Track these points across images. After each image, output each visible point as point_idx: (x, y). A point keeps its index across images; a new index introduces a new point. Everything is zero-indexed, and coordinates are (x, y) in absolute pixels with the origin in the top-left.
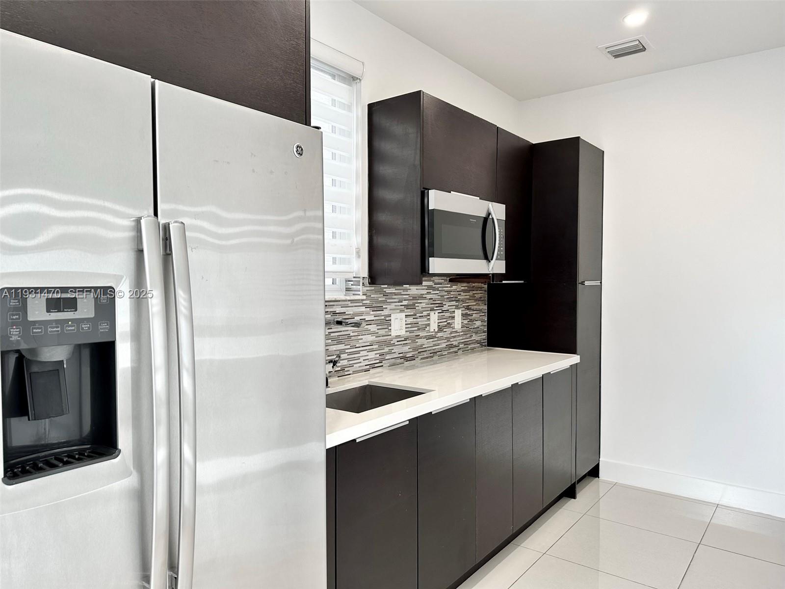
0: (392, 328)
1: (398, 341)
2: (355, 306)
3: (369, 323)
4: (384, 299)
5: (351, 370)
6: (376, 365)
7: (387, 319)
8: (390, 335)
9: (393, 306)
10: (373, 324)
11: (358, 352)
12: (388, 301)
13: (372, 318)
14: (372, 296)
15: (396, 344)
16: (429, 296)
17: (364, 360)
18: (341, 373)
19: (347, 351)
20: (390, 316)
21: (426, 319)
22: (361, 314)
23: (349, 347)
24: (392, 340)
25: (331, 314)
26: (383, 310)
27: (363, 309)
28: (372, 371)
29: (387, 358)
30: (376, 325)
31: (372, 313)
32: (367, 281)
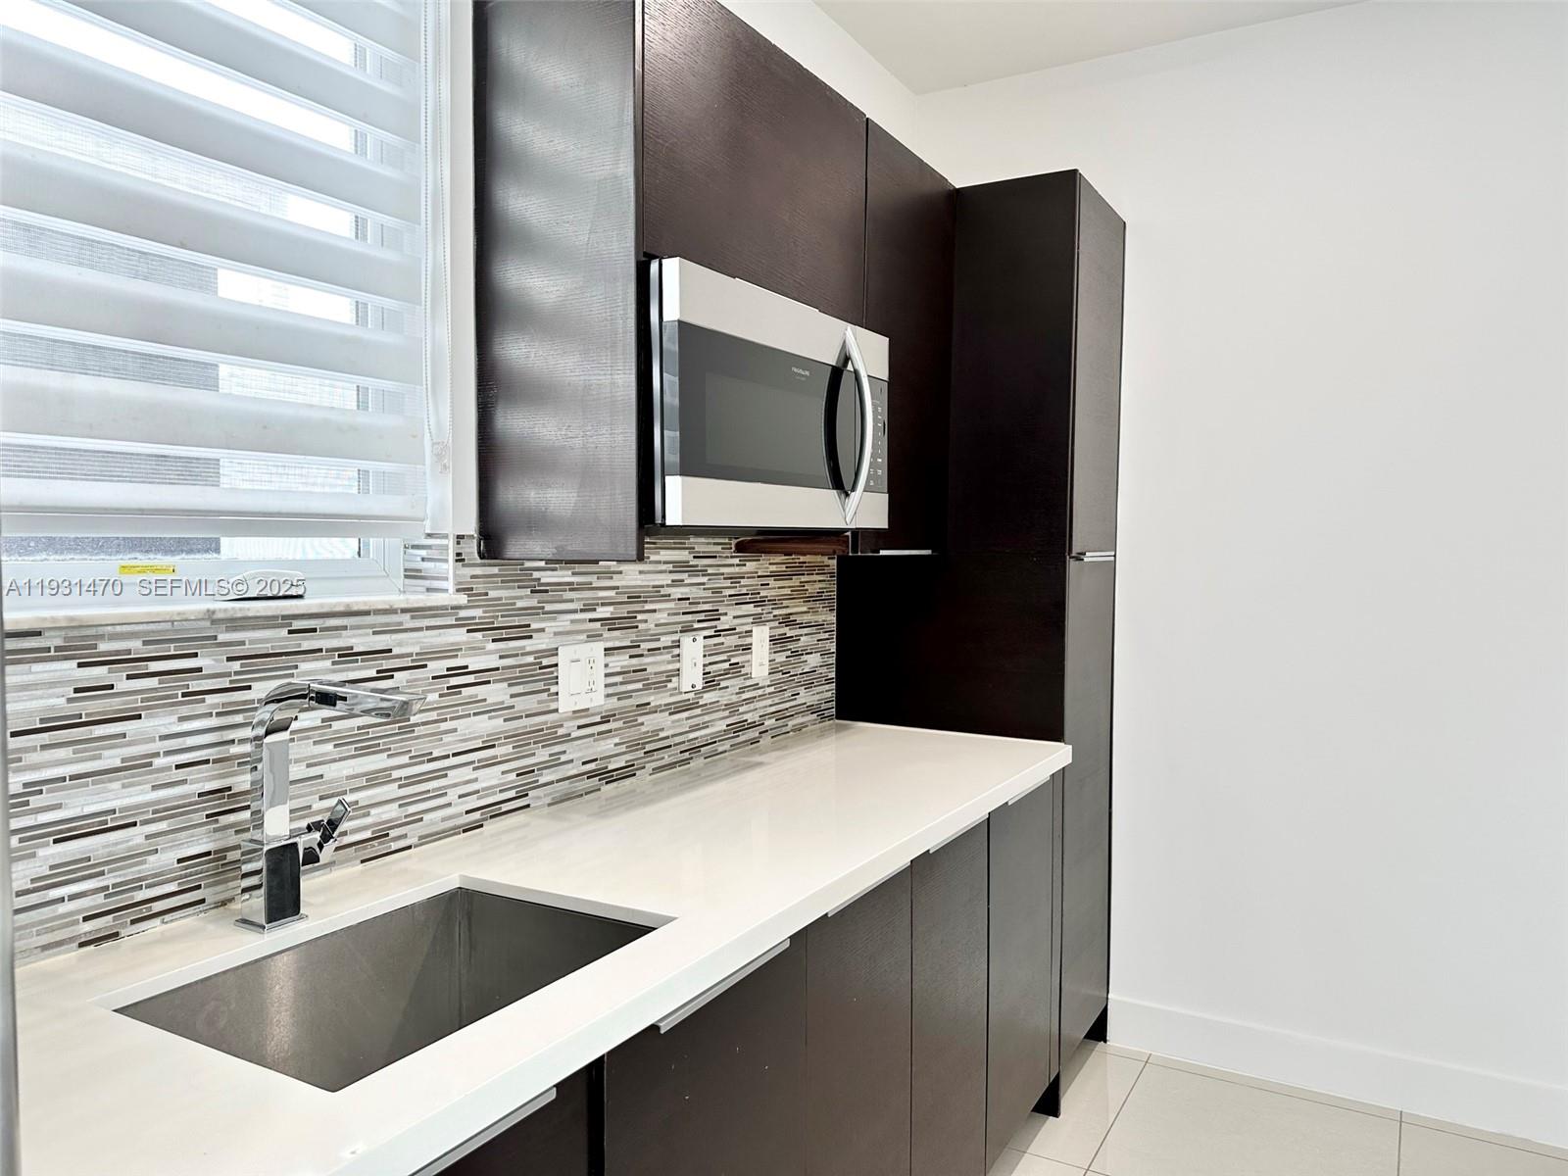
0: (561, 688)
1: (579, 727)
2: (429, 628)
3: (484, 676)
4: (533, 602)
5: (413, 833)
6: (505, 807)
7: (545, 662)
8: (556, 710)
9: (564, 622)
10: (495, 681)
11: (441, 774)
12: (548, 607)
13: (494, 662)
14: (492, 594)
15: (573, 735)
16: (677, 592)
17: (460, 797)
18: (377, 847)
19: (396, 774)
20: (554, 652)
21: (668, 657)
22: (452, 652)
23: (405, 759)
24: (561, 726)
25: (333, 657)
26: (531, 637)
27: (459, 636)
28: (491, 827)
29: (542, 780)
30: (505, 684)
31: (492, 646)
32: (471, 549)
